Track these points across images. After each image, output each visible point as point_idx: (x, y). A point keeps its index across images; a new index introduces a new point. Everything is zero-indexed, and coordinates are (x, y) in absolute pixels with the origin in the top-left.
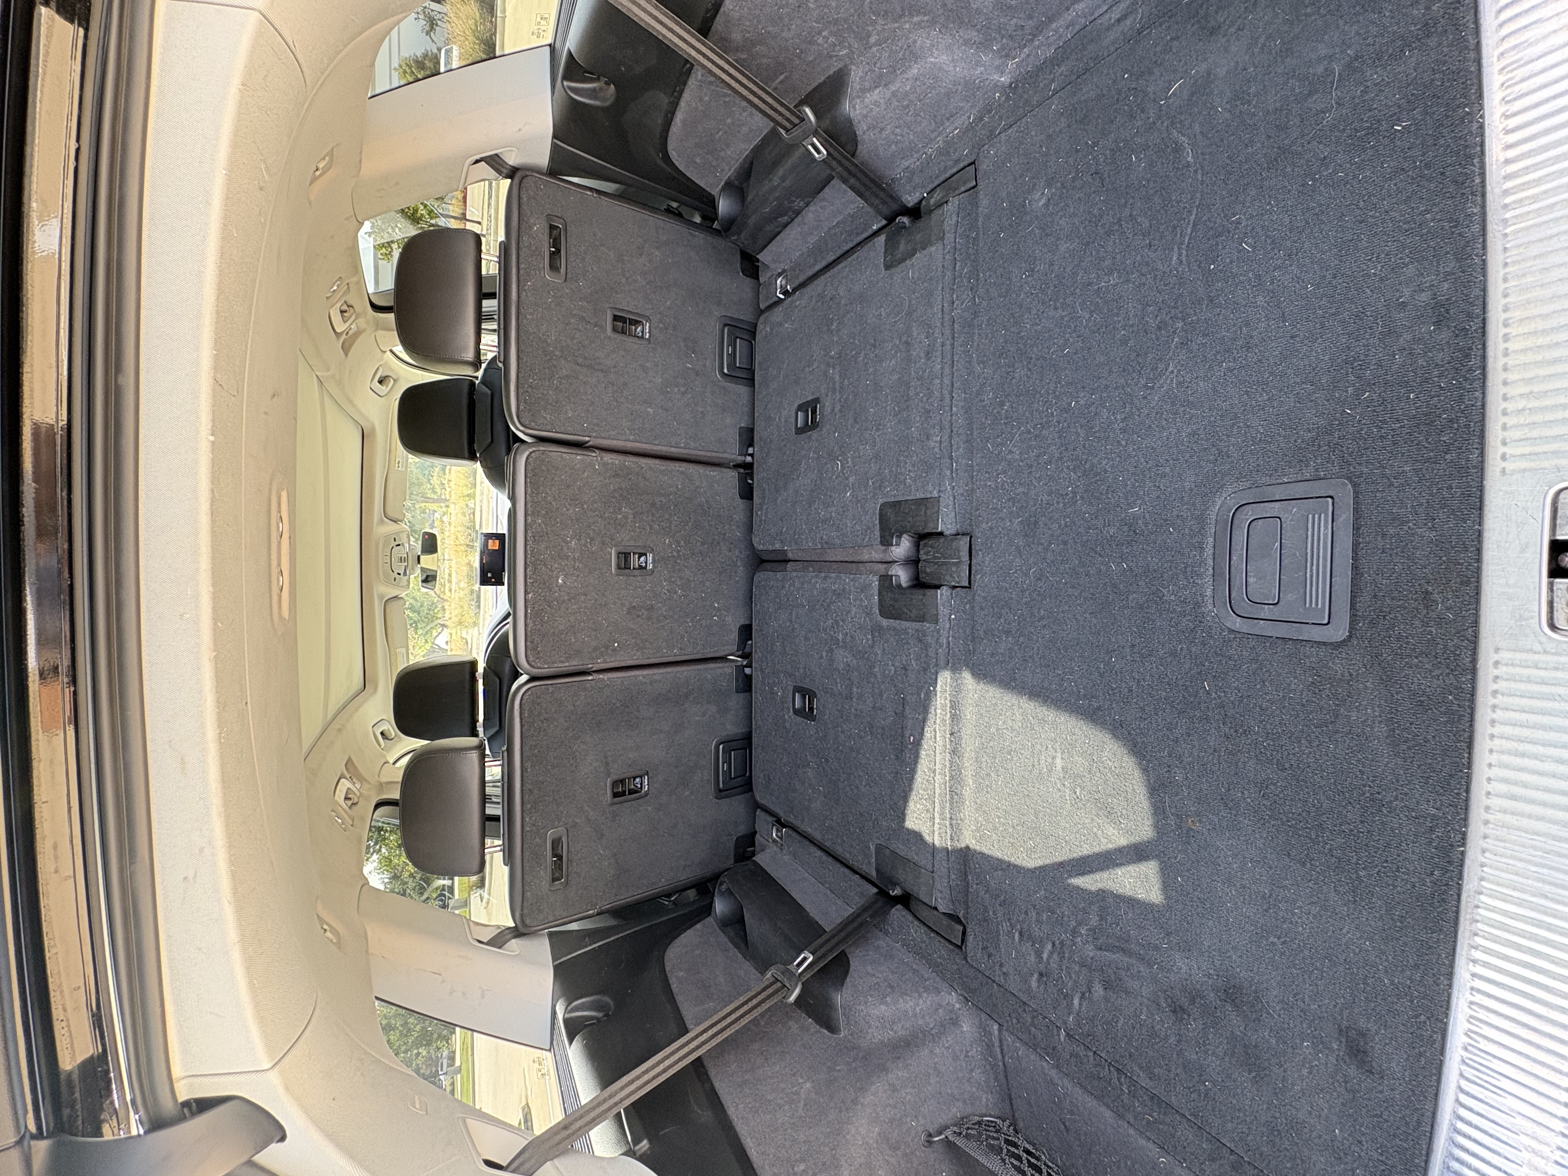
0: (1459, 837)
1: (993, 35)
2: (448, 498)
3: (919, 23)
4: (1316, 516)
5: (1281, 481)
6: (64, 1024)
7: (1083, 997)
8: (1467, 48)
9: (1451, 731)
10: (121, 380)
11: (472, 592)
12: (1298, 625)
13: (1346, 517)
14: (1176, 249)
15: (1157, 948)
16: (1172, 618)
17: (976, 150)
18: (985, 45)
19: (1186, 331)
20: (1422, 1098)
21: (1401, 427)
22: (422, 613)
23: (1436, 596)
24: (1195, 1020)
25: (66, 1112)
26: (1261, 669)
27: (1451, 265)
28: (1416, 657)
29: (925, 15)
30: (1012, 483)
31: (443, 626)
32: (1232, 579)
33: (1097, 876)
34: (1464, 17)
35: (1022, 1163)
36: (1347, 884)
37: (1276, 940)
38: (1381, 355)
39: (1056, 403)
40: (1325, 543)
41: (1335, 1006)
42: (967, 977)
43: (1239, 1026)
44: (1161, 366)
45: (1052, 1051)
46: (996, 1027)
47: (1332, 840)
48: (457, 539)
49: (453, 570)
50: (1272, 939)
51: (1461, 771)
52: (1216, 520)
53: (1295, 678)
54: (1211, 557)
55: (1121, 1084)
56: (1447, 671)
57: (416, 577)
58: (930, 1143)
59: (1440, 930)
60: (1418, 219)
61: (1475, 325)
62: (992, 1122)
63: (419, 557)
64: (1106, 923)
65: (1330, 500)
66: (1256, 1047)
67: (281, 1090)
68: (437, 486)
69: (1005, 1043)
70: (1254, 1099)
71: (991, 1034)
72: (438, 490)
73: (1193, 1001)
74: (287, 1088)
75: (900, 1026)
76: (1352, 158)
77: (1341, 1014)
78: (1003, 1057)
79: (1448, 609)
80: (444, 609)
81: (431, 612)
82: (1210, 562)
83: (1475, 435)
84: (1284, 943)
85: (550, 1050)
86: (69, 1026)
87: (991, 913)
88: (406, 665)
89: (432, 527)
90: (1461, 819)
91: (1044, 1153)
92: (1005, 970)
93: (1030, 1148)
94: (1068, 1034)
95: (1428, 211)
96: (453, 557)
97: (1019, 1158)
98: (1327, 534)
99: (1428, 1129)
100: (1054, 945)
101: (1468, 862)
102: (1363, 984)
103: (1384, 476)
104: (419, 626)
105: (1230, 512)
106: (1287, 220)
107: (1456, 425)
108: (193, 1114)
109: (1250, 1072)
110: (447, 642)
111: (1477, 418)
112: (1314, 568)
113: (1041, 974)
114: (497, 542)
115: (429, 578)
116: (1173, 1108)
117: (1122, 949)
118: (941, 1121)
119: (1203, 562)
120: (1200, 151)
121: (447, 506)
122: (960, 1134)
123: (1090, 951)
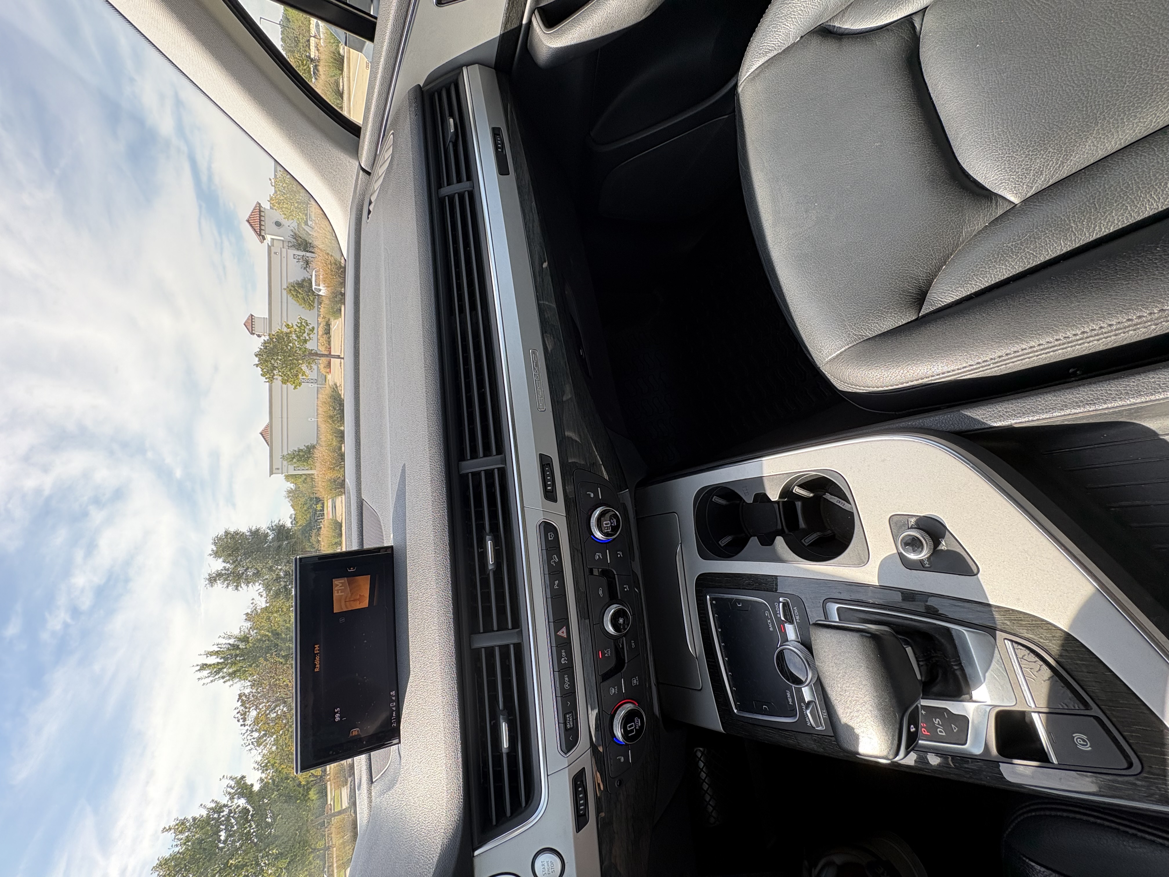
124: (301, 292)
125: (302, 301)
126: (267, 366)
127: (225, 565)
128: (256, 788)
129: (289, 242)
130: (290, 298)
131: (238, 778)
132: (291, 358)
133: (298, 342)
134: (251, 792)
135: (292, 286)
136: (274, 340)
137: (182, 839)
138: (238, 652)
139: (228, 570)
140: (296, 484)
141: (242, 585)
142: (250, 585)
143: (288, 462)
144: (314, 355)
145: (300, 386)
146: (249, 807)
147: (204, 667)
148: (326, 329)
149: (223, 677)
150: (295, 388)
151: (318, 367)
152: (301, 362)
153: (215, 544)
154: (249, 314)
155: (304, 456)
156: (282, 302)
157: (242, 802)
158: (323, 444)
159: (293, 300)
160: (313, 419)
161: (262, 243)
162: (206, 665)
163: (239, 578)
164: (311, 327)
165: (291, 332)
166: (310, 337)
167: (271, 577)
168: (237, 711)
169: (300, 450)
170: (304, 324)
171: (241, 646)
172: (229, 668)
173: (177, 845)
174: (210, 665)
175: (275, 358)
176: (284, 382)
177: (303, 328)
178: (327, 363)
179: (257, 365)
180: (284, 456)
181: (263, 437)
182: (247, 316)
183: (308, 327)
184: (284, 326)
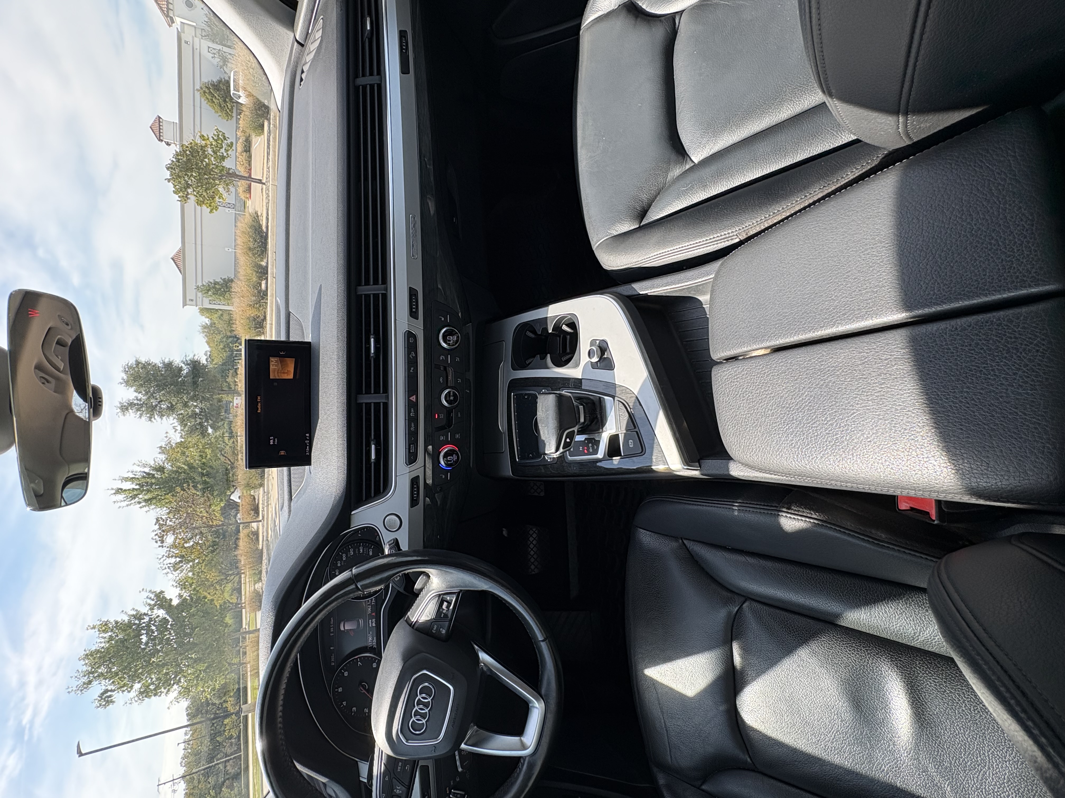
31: (236, 486)
124: (217, 97)
125: (217, 108)
126: (180, 182)
127: (136, 394)
128: (175, 602)
129: (202, 29)
130: (204, 102)
131: (158, 592)
132: (206, 176)
133: (215, 158)
134: (170, 605)
135: (207, 87)
136: (188, 152)
137: (105, 638)
138: (153, 481)
139: (140, 400)
140: (211, 319)
141: (156, 417)
142: (164, 418)
143: (202, 294)
144: (231, 175)
145: (216, 210)
146: (168, 618)
147: (119, 491)
148: (245, 146)
149: (139, 503)
150: (211, 211)
151: (236, 190)
152: (217, 182)
153: (126, 372)
154: (156, 116)
155: (220, 289)
156: (194, 106)
157: (161, 613)
158: (242, 278)
159: (208, 106)
160: (230, 250)
161: (170, 26)
162: (121, 489)
163: (152, 410)
164: (229, 141)
165: (206, 146)
166: (227, 154)
167: (186, 413)
168: (155, 533)
169: (216, 283)
170: (222, 138)
171: (156, 476)
172: (145, 495)
173: (101, 642)
174: (125, 490)
175: (189, 174)
176: (200, 203)
177: (220, 142)
178: (246, 186)
179: (169, 180)
180: (198, 287)
181: (175, 263)
182: (154, 118)
183: (226, 141)
184: (198, 137)
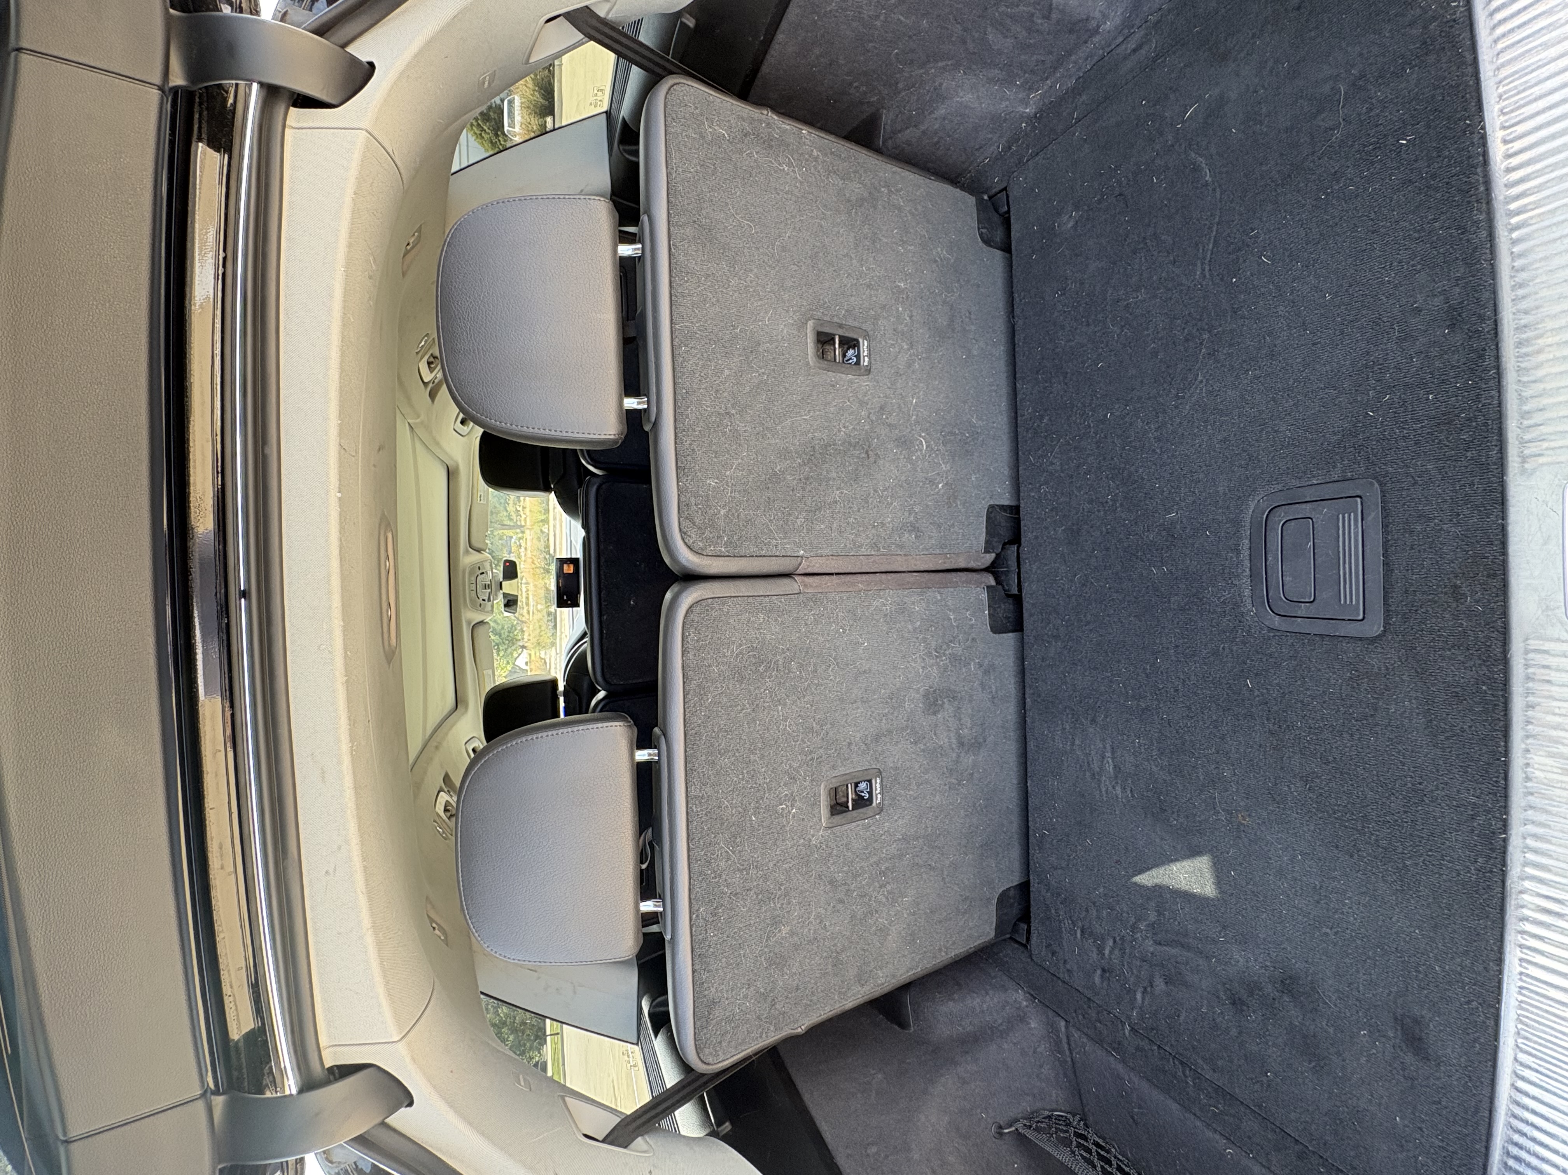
0: (1500, 824)
1: (1015, 71)
2: (523, 524)
3: (944, 68)
4: (1346, 515)
5: (1310, 483)
6: (231, 999)
7: (1145, 991)
8: (1464, 63)
9: (1486, 721)
10: (267, 451)
11: (549, 614)
12: (1334, 621)
13: (1375, 515)
14: (1199, 265)
15: (1214, 941)
16: (1213, 618)
17: (1006, 178)
18: (1009, 81)
19: (1212, 342)
20: (1478, 1084)
21: (1422, 427)
22: (503, 636)
23: (1465, 589)
24: (1254, 1012)
25: (235, 1074)
26: (1301, 665)
27: (1461, 270)
28: (1449, 650)
29: (949, 60)
30: (1055, 493)
31: (523, 647)
32: (1269, 579)
33: (1154, 872)
34: (1460, 35)
35: (1091, 1154)
36: (1394, 873)
37: (1328, 930)
38: (1399, 358)
39: (1093, 415)
40: (1356, 541)
41: (1389, 995)
42: (1033, 974)
43: (1298, 1016)
44: (1190, 377)
45: (1118, 1047)
46: (1063, 1023)
47: (1378, 831)
48: (533, 563)
49: (530, 593)
50: (1324, 930)
51: (1498, 759)
52: (1251, 522)
53: (1334, 673)
54: (1248, 558)
55: (1186, 1076)
56: (1480, 662)
57: (499, 601)
58: (1001, 1134)
59: (1487, 917)
60: (1426, 227)
61: (1487, 326)
62: (1062, 1116)
63: (501, 583)
64: (1165, 918)
65: (1359, 500)
66: (1314, 1036)
67: (408, 1060)
68: (512, 513)
69: (1072, 1039)
70: (1316, 1089)
71: (1058, 1031)
72: (514, 517)
73: (1251, 994)
74: (414, 1059)
75: (968, 1021)
76: (1362, 172)
77: (1395, 1003)
78: (1071, 1053)
79: (1477, 601)
80: (523, 631)
81: (511, 635)
82: (1247, 563)
83: (1493, 433)
84: (1336, 933)
85: (637, 1044)
86: (235, 1001)
87: (1053, 911)
88: (493, 686)
89: (510, 552)
90: (1501, 806)
91: (1114, 1147)
92: (1068, 966)
93: (1101, 1142)
94: (1132, 1029)
95: (1435, 220)
96: (531, 581)
97: (1089, 1151)
98: (1358, 532)
99: (1486, 1114)
100: (1115, 942)
101: (1510, 849)
102: (1416, 971)
103: (1408, 474)
104: (501, 648)
105: (1263, 514)
106: (1302, 233)
107: (1474, 424)
108: (336, 1080)
109: (1310, 1062)
110: (527, 663)
111: (1494, 416)
112: (1347, 566)
113: (1104, 970)
114: (572, 566)
115: (511, 603)
116: (1237, 1099)
117: (1181, 943)
118: (1012, 1113)
119: (1240, 563)
120: (1217, 171)
121: (523, 532)
122: (1030, 1127)
123: (1149, 946)
